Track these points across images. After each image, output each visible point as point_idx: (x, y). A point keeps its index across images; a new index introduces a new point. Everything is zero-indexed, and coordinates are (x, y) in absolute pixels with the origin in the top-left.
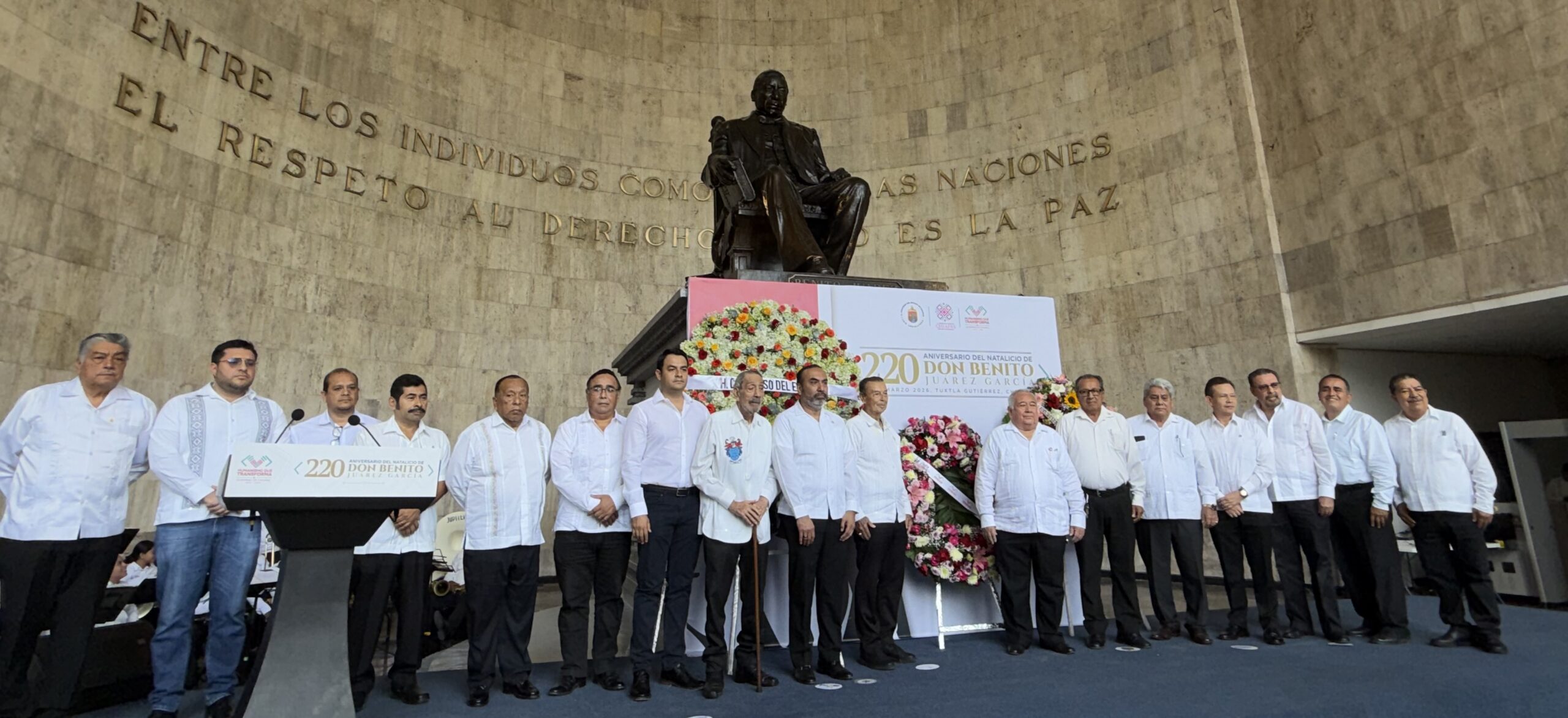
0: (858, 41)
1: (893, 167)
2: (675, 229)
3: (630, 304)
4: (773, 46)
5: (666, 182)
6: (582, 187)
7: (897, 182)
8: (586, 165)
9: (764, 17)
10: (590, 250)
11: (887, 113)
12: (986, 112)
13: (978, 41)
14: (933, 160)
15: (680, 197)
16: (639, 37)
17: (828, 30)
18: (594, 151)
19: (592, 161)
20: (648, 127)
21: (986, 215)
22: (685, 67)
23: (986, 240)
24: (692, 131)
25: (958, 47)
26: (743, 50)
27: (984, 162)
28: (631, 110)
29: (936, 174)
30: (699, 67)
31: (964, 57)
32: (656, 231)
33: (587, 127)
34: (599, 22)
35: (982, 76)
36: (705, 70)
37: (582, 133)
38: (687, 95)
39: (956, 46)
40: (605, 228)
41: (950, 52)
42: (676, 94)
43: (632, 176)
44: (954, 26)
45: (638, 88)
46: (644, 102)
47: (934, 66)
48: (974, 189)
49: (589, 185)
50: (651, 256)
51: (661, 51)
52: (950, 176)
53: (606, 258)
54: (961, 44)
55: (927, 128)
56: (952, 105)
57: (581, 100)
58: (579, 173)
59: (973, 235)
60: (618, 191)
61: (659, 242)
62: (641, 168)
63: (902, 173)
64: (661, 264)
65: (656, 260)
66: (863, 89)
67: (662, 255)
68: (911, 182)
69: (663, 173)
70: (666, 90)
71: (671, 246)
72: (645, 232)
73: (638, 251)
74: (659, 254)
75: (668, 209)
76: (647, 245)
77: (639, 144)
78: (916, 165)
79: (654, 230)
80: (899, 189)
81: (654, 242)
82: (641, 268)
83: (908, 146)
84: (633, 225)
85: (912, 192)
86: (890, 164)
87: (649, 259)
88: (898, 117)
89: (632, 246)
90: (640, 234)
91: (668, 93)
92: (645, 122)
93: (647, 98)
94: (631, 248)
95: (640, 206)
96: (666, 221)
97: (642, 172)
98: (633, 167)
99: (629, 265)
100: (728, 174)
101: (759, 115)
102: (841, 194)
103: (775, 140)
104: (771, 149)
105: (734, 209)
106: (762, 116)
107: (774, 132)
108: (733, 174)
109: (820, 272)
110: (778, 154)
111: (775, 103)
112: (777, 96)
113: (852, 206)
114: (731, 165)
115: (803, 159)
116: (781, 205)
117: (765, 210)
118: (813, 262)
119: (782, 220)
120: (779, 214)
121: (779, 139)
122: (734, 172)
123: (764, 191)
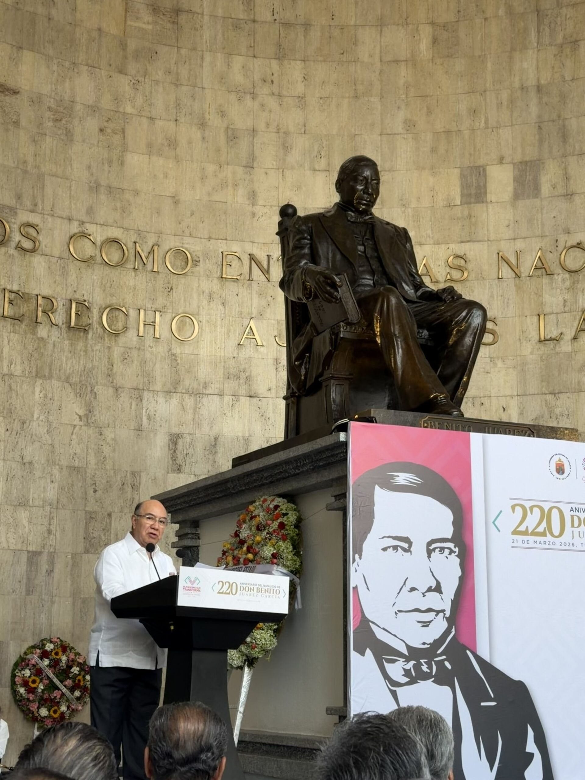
0: (397, 62)
1: (437, 243)
2: (142, 312)
3: (81, 412)
4: (278, 59)
5: (130, 245)
6: (19, 247)
7: (443, 264)
8: (24, 217)
9: (268, 17)
10: (29, 336)
11: (432, 168)
12: (567, 178)
13: (563, 77)
14: (492, 237)
15: (149, 267)
16: (95, 34)
17: (355, 44)
18: (34, 197)
19: (32, 211)
20: (106, 167)
21: (560, 316)
22: (157, 82)
23: (558, 349)
24: (166, 176)
25: (534, 83)
26: (238, 62)
27: (561, 244)
28: (84, 141)
29: (495, 256)
30: (177, 84)
31: (541, 98)
32: (117, 313)
33: (25, 162)
34: (40, 10)
35: (564, 126)
36: (185, 89)
37: (19, 171)
38: (159, 123)
39: (531, 81)
40: (49, 307)
41: (522, 88)
42: (144, 120)
43: (84, 235)
44: (530, 52)
45: (94, 109)
46: (101, 130)
47: (500, 105)
48: (545, 280)
49: (28, 244)
50: (109, 348)
51: (125, 57)
52: (513, 261)
53: (50, 347)
54: (538, 80)
55: (486, 193)
56: (521, 163)
57: (16, 123)
58: (16, 227)
59: (540, 341)
60: (66, 255)
61: (121, 328)
62: (97, 224)
63: (450, 252)
64: (122, 358)
65: (115, 352)
66: (401, 130)
67: (124, 347)
68: (462, 265)
69: (126, 232)
70: (131, 114)
71: (136, 334)
72: (102, 314)
73: (92, 338)
74: (120, 345)
75: (132, 283)
76: (105, 332)
77: (95, 190)
78: (468, 241)
79: (114, 312)
80: (444, 274)
81: (113, 327)
82: (96, 363)
83: (459, 215)
84: (86, 304)
85: (462, 279)
86: (433, 239)
87: (106, 351)
88: (447, 173)
89: (84, 332)
90: (95, 316)
91: (134, 119)
92: (103, 159)
93: (106, 124)
94: (82, 334)
95: (95, 278)
96: (129, 299)
97: (99, 230)
98: (87, 222)
99: (79, 358)
100: (332, 291)
101: (346, 211)
102: (456, 320)
103: (366, 244)
104: (364, 255)
105: (331, 329)
106: (350, 213)
107: (364, 233)
108: (338, 292)
109: (450, 414)
110: (371, 262)
111: (367, 198)
112: (370, 190)
113: (468, 335)
114: (336, 281)
115: (399, 268)
116: (399, 333)
117: (375, 335)
118: (438, 401)
119: (400, 350)
120: (397, 343)
121: (371, 243)
122: (339, 289)
123: (376, 315)
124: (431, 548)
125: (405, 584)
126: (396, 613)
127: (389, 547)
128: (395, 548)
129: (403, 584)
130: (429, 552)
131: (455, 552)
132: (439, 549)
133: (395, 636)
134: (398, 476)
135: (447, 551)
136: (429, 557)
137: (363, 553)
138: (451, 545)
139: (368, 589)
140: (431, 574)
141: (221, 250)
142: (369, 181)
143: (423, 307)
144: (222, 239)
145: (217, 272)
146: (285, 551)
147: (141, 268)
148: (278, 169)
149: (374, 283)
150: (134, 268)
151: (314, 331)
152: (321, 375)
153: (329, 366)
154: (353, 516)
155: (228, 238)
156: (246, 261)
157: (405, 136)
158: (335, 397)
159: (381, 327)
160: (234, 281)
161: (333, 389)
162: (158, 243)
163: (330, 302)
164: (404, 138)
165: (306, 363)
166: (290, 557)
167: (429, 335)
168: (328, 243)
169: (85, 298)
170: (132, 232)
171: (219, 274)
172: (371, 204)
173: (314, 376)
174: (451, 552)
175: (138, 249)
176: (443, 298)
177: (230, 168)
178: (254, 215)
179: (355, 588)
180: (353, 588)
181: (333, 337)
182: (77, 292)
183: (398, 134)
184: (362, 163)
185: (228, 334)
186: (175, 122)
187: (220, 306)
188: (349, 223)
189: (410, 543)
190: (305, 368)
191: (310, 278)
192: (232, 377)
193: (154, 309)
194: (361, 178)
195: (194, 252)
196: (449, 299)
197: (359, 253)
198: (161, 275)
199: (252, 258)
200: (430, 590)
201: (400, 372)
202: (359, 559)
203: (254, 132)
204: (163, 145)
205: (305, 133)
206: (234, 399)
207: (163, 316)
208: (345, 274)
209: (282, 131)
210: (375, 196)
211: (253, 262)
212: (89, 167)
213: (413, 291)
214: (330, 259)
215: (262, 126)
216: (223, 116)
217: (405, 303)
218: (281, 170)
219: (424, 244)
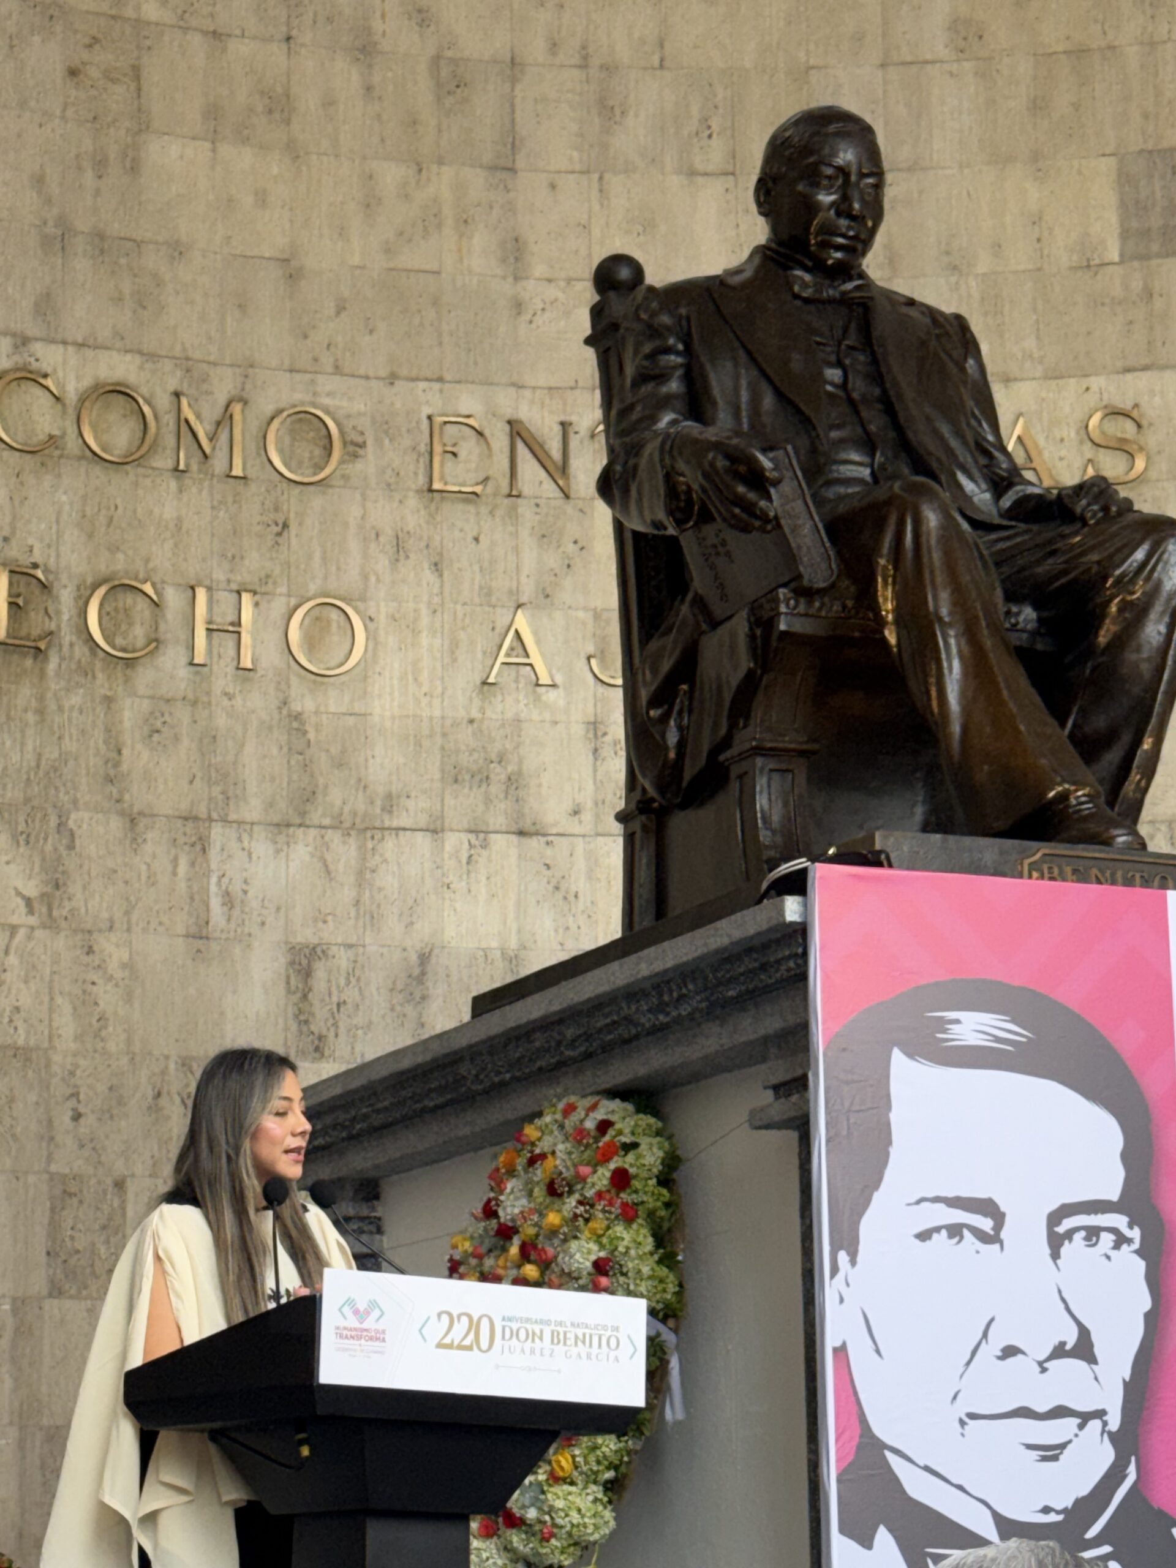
1: (1054, 375)
2: (201, 595)
3: (32, 889)
5: (164, 402)
7: (1071, 433)
11: (1035, 157)
15: (219, 464)
20: (89, 177)
24: (262, 199)
28: (23, 104)
32: (129, 598)
38: (240, 49)
42: (196, 39)
43: (31, 377)
45: (50, 12)
46: (73, 73)
50: (108, 700)
61: (140, 643)
62: (64, 343)
63: (1092, 399)
64: (146, 730)
65: (127, 714)
66: (941, 50)
67: (152, 697)
68: (1128, 436)
69: (148, 366)
70: (157, 24)
71: (184, 660)
72: (87, 603)
73: (58, 674)
74: (142, 690)
75: (169, 512)
76: (93, 653)
77: (58, 246)
78: (1145, 368)
79: (120, 595)
80: (1078, 463)
81: (119, 641)
82: (70, 745)
83: (1118, 291)
84: (39, 574)
85: (1133, 475)
86: (1041, 362)
87: (100, 710)
88: (1080, 172)
89: (35, 658)
90: (65, 610)
91: (166, 38)
92: (77, 156)
93: (85, 55)
94: (29, 662)
95: (64, 498)
96: (162, 557)
97: (73, 361)
98: (37, 339)
99: (23, 732)
100: (752, 496)
101: (787, 268)
102: (1118, 572)
103: (847, 362)
104: (841, 393)
105: (752, 609)
106: (798, 273)
107: (840, 332)
108: (769, 499)
109: (1107, 842)
110: (864, 414)
111: (849, 228)
112: (856, 206)
113: (1153, 615)
114: (763, 469)
115: (945, 430)
116: (951, 614)
117: (881, 623)
118: (1068, 806)
119: (956, 664)
120: (946, 643)
121: (862, 358)
122: (772, 491)
123: (882, 562)
124: (1061, 1229)
125: (985, 1335)
126: (962, 1423)
127: (937, 1229)
128: (955, 1231)
129: (980, 1335)
130: (1056, 1243)
131: (1129, 1241)
132: (1083, 1233)
133: (960, 1488)
134: (957, 1021)
135: (1107, 1239)
136: (1055, 1255)
137: (861, 1248)
138: (1119, 1221)
139: (878, 1352)
140: (1062, 1306)
141: (426, 411)
142: (853, 178)
143: (1019, 540)
144: (427, 380)
145: (416, 474)
146: (633, 1252)
147: (194, 467)
148: (588, 172)
149: (873, 473)
150: (176, 469)
151: (700, 618)
152: (726, 743)
153: (747, 717)
154: (828, 1141)
155: (448, 377)
156: (500, 439)
157: (954, 67)
158: (766, 807)
159: (897, 596)
160: (467, 501)
161: (761, 783)
162: (245, 395)
163: (746, 529)
164: (951, 74)
165: (680, 712)
166: (646, 1270)
167: (1040, 620)
168: (734, 359)
169: (37, 557)
170: (168, 365)
171: (422, 480)
172: (860, 247)
173: (705, 748)
174: (1121, 1240)
175: (188, 413)
176: (1078, 510)
177: (447, 172)
178: (518, 306)
179: (841, 1352)
180: (836, 1350)
181: (758, 632)
182: (14, 542)
183: (933, 62)
184: (832, 128)
185: (453, 652)
186: (284, 46)
187: (427, 572)
188: (798, 303)
189: (999, 1218)
190: (680, 728)
191: (688, 462)
192: (467, 777)
193: (234, 587)
194: (829, 171)
195: (349, 416)
196: (1095, 514)
197: (829, 388)
198: (253, 487)
199: (517, 431)
200: (1060, 1351)
201: (956, 728)
202: (849, 1266)
203: (514, 66)
204: (251, 110)
205: (661, 67)
206: (473, 841)
207: (264, 605)
208: (789, 448)
209: (595, 61)
210: (870, 224)
211: (520, 446)
212: (39, 180)
213: (987, 496)
214: (744, 406)
215: (536, 50)
216: (423, 23)
217: (965, 526)
218: (596, 176)
219: (1016, 379)
